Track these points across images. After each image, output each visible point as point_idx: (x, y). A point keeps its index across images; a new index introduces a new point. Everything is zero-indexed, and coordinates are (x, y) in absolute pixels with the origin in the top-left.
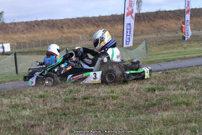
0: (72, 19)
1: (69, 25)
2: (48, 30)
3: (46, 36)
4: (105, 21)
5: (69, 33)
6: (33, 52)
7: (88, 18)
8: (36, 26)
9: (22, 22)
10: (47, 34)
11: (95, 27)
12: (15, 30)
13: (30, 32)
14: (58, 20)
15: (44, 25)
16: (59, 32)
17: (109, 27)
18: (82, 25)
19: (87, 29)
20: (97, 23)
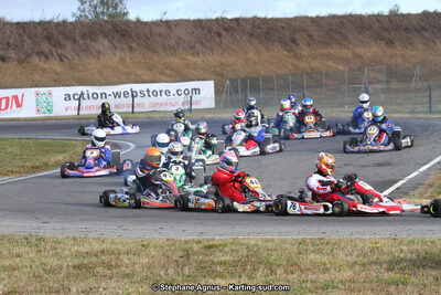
0: (317, 17)
1: (309, 36)
2: (256, 48)
3: (254, 63)
4: (407, 30)
5: (314, 58)
7: (360, 17)
8: (223, 33)
9: (187, 21)
10: (256, 59)
11: (383, 44)
12: (172, 42)
13: (212, 50)
14: (281, 20)
15: (243, 31)
16: (285, 53)
17: (420, 46)
18: (345, 38)
19: (361, 50)
20: (385, 34)
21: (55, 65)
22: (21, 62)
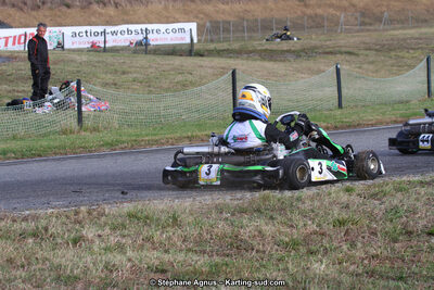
3: (272, 10)
5: (319, 6)
6: (251, 52)
10: (273, 6)
16: (298, 3)
21: (111, 11)
22: (82, 8)
